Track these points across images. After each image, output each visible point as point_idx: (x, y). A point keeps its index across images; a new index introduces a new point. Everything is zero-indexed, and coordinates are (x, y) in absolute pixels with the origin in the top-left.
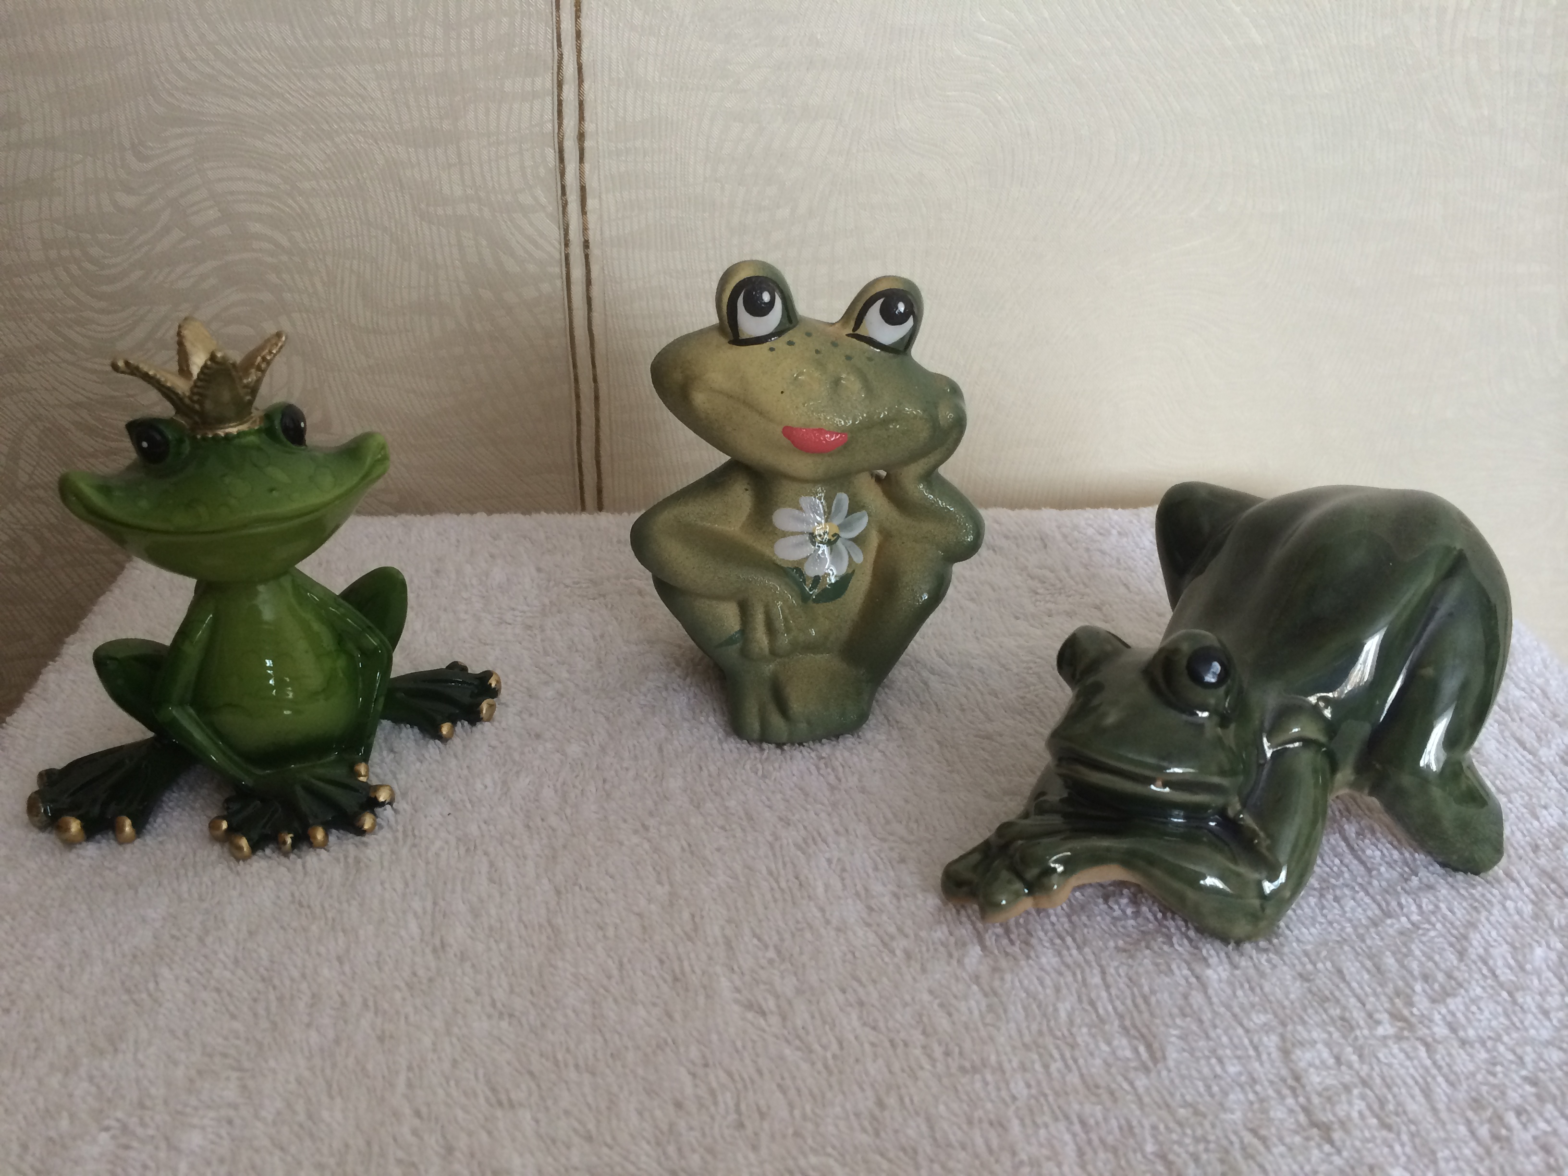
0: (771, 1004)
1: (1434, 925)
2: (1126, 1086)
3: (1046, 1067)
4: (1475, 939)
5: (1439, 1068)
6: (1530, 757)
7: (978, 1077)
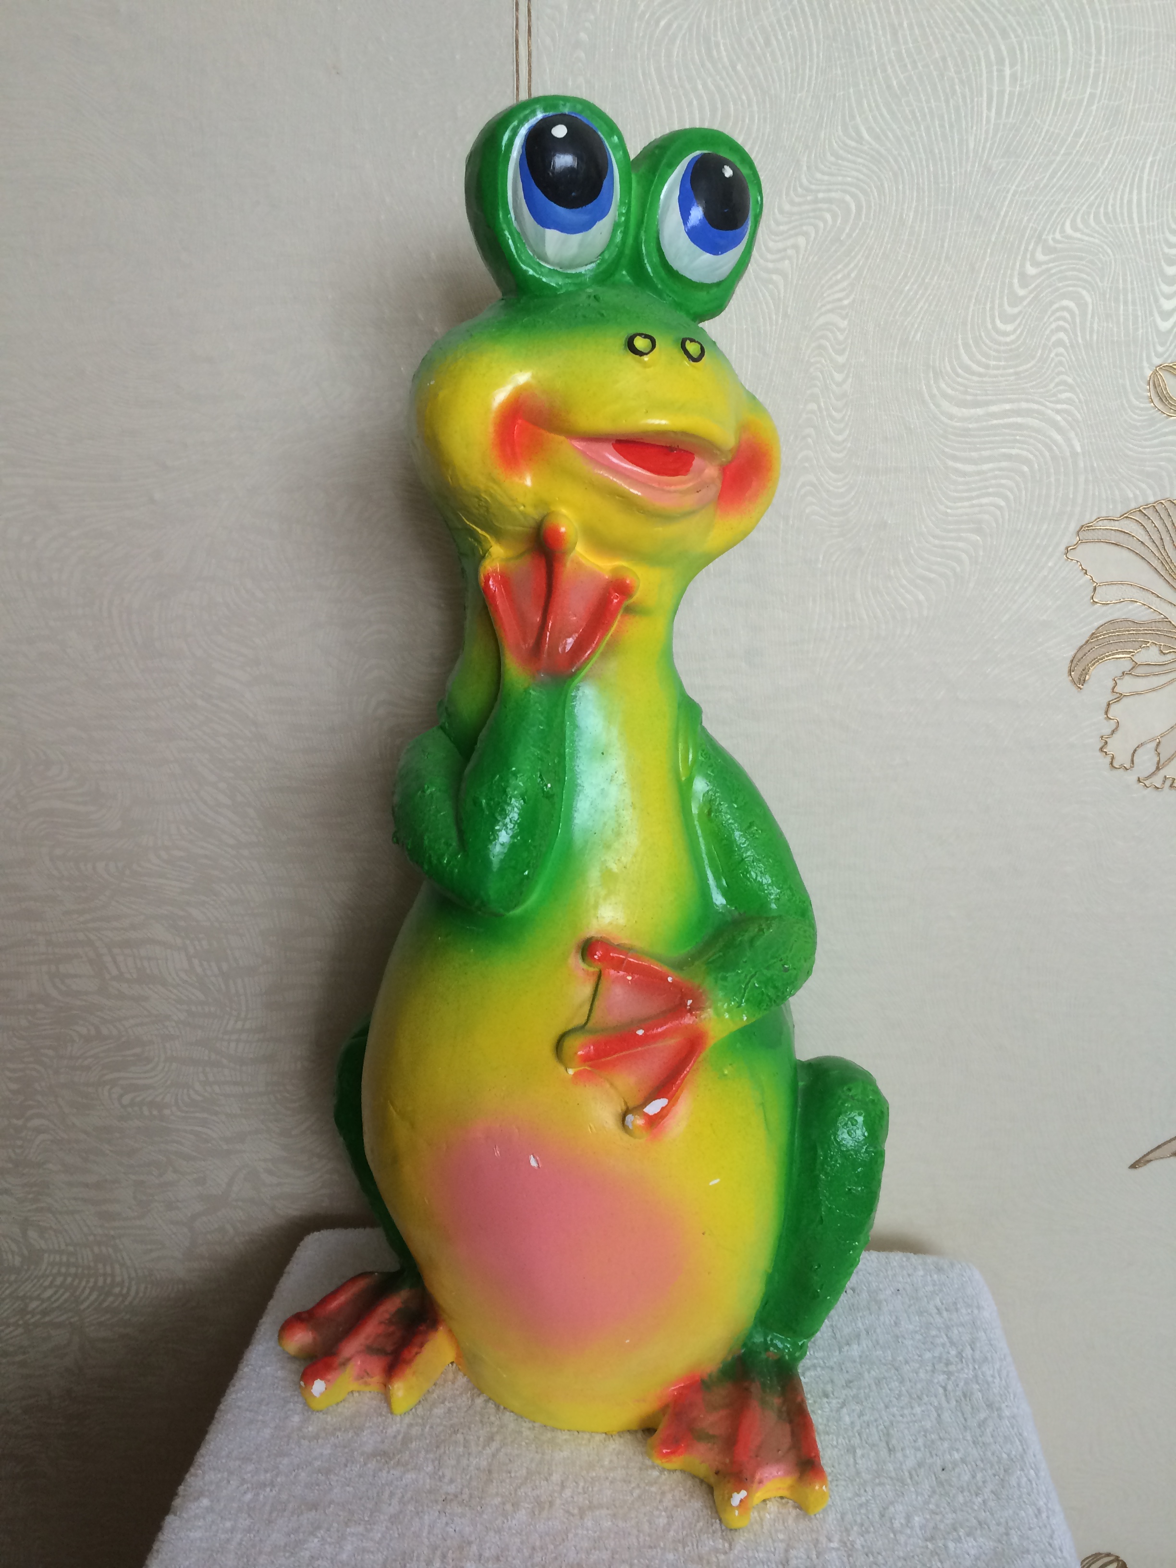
0: (576, 1511)
1: (875, 1501)
2: (715, 1559)
3: (684, 1548)
4: (892, 1509)
5: (850, 1563)
6: (963, 1421)
7: (655, 1550)
